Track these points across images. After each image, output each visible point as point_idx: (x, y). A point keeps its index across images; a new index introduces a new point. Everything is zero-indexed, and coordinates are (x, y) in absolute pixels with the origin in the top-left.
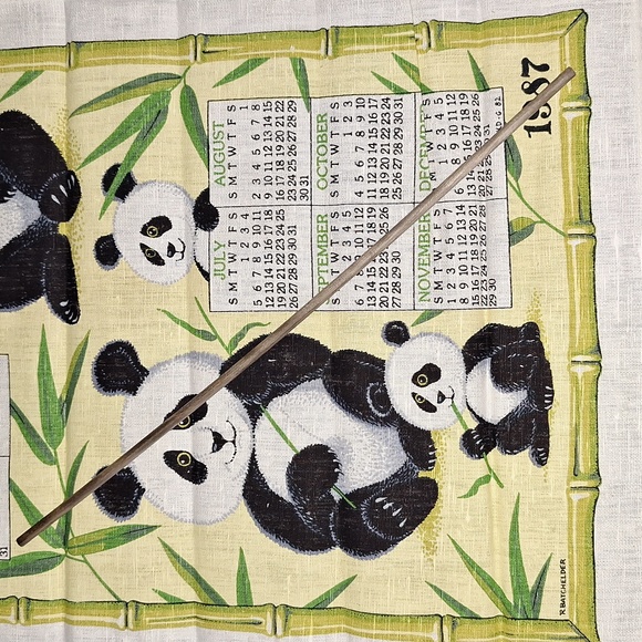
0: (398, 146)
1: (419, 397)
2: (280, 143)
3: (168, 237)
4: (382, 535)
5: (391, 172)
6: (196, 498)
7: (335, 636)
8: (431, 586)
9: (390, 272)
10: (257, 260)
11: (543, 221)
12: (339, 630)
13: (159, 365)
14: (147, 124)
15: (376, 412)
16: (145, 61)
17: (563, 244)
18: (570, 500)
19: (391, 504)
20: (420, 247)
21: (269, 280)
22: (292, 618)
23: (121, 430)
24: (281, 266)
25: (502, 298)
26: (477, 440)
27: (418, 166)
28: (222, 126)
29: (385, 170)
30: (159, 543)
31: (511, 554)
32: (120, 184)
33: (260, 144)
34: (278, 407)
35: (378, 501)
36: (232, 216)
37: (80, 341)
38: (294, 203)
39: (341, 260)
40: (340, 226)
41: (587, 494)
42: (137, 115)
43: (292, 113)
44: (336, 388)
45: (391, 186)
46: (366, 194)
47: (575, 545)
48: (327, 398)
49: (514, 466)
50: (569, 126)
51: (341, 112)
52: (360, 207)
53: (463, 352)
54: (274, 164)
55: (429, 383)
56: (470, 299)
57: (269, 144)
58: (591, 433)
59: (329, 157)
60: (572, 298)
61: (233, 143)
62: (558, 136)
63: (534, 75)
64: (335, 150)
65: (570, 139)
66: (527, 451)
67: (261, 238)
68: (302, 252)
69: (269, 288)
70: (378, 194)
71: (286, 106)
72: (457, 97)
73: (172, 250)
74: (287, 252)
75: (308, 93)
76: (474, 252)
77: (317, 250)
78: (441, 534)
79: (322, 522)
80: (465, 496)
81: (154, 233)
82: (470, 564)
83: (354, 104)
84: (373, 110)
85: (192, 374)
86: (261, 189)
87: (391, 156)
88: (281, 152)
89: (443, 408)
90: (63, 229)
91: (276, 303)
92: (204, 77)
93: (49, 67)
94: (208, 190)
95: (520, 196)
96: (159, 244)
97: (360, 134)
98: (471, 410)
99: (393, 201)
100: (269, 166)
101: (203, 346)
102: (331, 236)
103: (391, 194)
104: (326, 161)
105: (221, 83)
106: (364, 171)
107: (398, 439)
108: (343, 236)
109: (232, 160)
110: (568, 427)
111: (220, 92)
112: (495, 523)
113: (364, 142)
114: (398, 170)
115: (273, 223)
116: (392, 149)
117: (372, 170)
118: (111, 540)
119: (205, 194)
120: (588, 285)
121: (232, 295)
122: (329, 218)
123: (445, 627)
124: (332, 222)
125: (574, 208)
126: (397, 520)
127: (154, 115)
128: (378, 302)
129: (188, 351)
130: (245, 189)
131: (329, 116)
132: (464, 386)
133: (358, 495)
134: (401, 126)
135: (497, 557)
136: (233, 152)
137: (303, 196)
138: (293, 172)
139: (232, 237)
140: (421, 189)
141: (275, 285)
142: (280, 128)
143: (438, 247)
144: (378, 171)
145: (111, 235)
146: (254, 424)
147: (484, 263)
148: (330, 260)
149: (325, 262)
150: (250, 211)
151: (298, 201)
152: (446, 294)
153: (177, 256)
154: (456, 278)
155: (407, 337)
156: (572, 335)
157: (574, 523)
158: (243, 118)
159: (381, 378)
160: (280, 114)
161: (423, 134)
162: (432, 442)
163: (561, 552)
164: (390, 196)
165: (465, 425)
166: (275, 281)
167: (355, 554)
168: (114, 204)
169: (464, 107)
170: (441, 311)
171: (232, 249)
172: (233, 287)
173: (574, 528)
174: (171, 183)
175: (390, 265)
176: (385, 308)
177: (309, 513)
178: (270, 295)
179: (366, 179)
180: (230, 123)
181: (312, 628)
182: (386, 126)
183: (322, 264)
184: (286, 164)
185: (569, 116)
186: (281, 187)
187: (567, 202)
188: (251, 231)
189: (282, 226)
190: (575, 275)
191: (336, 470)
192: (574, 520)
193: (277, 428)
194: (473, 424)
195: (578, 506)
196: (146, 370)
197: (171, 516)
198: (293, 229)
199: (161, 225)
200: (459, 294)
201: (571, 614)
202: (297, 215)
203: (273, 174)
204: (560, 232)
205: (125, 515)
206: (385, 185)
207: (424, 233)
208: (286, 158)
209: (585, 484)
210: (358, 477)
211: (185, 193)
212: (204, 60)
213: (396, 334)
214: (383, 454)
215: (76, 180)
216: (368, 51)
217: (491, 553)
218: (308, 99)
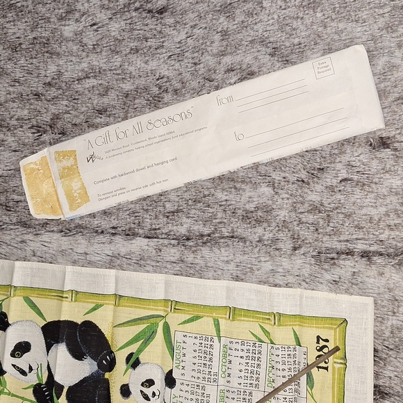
0: (258, 365)
2: (206, 355)
3: (153, 388)
14: (147, 337)
16: (149, 309)
27: (267, 376)
28: (181, 343)
29: (252, 375)
33: (196, 354)
38: (210, 384)
40: (230, 397)
42: (143, 332)
43: (212, 343)
45: (254, 382)
46: (243, 384)
50: (336, 370)
51: (234, 346)
52: (240, 390)
54: (202, 364)
57: (200, 355)
61: (184, 351)
62: (331, 374)
63: (322, 343)
64: (230, 362)
65: (336, 376)
67: (194, 397)
70: (248, 385)
71: (209, 339)
72: (286, 348)
73: (154, 394)
75: (219, 334)
81: (147, 386)
83: (240, 344)
84: (248, 347)
86: (196, 375)
87: (255, 369)
88: (206, 359)
90: (107, 375)
92: (174, 320)
93: (107, 304)
94: (172, 370)
95: (313, 397)
96: (148, 391)
97: (242, 357)
99: (255, 389)
100: (200, 365)
102: (226, 400)
103: (254, 386)
104: (226, 366)
105: (181, 324)
106: (242, 374)
108: (231, 401)
109: (184, 359)
111: (181, 328)
113: (243, 361)
114: (258, 376)
115: (200, 391)
116: (256, 366)
117: (246, 374)
119: (171, 372)
122: (225, 392)
124: (227, 394)
127: (151, 333)
130: (188, 373)
131: (229, 346)
134: (261, 356)
136: (184, 355)
137: (214, 381)
138: (210, 370)
139: (182, 394)
140: (268, 387)
142: (206, 349)
144: (249, 375)
145: (128, 384)
150: (190, 383)
151: (212, 383)
153: (156, 397)
158: (190, 341)
160: (207, 343)
168: (130, 370)
169: (289, 353)
171: (181, 399)
174: (156, 364)
179: (243, 378)
180: (184, 342)
182: (254, 355)
184: (208, 365)
185: (336, 365)
186: (204, 375)
188: (190, 393)
189: (204, 393)
198: (208, 396)
199: (150, 383)
202: (211, 389)
203: (202, 369)
206: (252, 382)
208: (208, 363)
211: (162, 369)
212: (174, 312)
216: (248, 321)
218: (219, 337)
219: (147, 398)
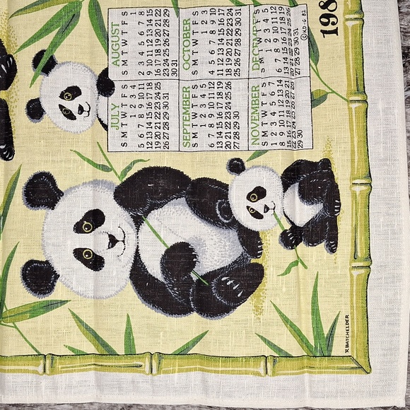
0: (237, 40)
1: (252, 209)
2: (158, 37)
3: (78, 101)
4: (226, 303)
5: (233, 58)
6: (96, 281)
7: (192, 373)
8: (259, 336)
9: (232, 125)
10: (141, 116)
11: (333, 92)
12: (195, 369)
13: (71, 188)
14: (67, 22)
15: (222, 219)
17: (346, 107)
18: (351, 275)
19: (232, 282)
20: (253, 108)
21: (150, 130)
22: (164, 362)
23: (43, 234)
24: (158, 121)
25: (306, 142)
26: (290, 236)
27: (251, 53)
28: (118, 25)
29: (229, 57)
30: (70, 313)
31: (313, 314)
32: (45, 64)
33: (144, 38)
34: (154, 217)
35: (223, 279)
36: (124, 87)
37: (14, 172)
38: (168, 78)
39: (199, 117)
40: (198, 94)
41: (363, 271)
42: (58, 17)
43: (166, 18)
44: (195, 204)
45: (233, 67)
46: (216, 73)
47: (355, 305)
48: (188, 211)
49: (314, 254)
50: (350, 31)
51: (199, 18)
52: (212, 81)
53: (281, 178)
54: (154, 51)
55: (258, 199)
56: (286, 143)
57: (150, 38)
58: (365, 231)
59: (191, 48)
60: (352, 142)
61: (125, 37)
62: (342, 37)
64: (196, 43)
65: (350, 39)
66: (323, 243)
67: (144, 102)
68: (173, 111)
69: (149, 136)
70: (225, 73)
71: (162, 13)
72: (277, 9)
73: (81, 109)
74: (162, 111)
75: (177, 5)
76: (288, 112)
77: (182, 111)
78: (266, 300)
79: (184, 295)
80: (282, 275)
81: (69, 97)
82: (286, 320)
83: (209, 12)
84: (221, 16)
85: (94, 196)
86: (145, 69)
87: (233, 47)
88: (159, 43)
89: (268, 216)
90: (3, 94)
91: (154, 146)
94: (107, 68)
95: (318, 75)
96: (72, 105)
97: (212, 32)
98: (287, 217)
99: (235, 77)
100: (151, 53)
101: (102, 175)
102: (192, 101)
103: (233, 73)
104: (189, 51)
106: (215, 57)
107: (237, 238)
108: (200, 101)
109: (125, 49)
110: (350, 227)
111: (117, 3)
112: (301, 293)
113: (215, 37)
114: (238, 57)
115: (153, 92)
116: (234, 42)
117: (220, 56)
118: (34, 311)
119: (106, 72)
120: (362, 133)
121: (124, 140)
122: (191, 89)
123: (268, 364)
124: (193, 92)
125: (353, 83)
126: (236, 292)
127: (71, 17)
128: (224, 145)
129: (91, 180)
130: (133, 69)
131: (192, 20)
132: (282, 201)
133: (210, 276)
134: (240, 27)
135: (303, 316)
136: (125, 43)
137: (174, 73)
138: (166, 57)
139: (124, 101)
140: (253, 69)
141: (154, 134)
142: (159, 27)
143: (265, 108)
144: (225, 57)
145: (38, 99)
146: (138, 230)
147: (294, 120)
148: (191, 117)
149: (188, 119)
150: (136, 83)
151: (170, 77)
152: (270, 139)
153: (85, 114)
154: (276, 129)
155: (243, 169)
156: (353, 167)
157: (354, 290)
158: (132, 20)
159: (226, 196)
160: (158, 18)
161: (255, 32)
162: (259, 239)
163: (346, 310)
164: (233, 74)
165: (282, 227)
166: (154, 131)
167: (207, 316)
168: (41, 77)
169: (282, 15)
170: (266, 151)
171: (124, 109)
172: (124, 134)
173: (354, 294)
174: (81, 64)
175: (232, 121)
176: (228, 149)
177: (176, 289)
178: (150, 140)
179: (217, 62)
180: (124, 23)
181: (177, 368)
182: (230, 27)
183: (186, 120)
184: (162, 51)
185: (350, 24)
186: (158, 67)
187: (349, 80)
188: (138, 97)
189: (159, 93)
190: (355, 127)
191: (194, 260)
192: (355, 288)
193: (154, 232)
194: (288, 226)
195: (357, 279)
196: (61, 192)
197: (78, 293)
198: (166, 96)
199: (74, 92)
200: (278, 139)
201: (352, 351)
202: (169, 86)
203: (153, 58)
204: (345, 99)
205: (45, 294)
206: (229, 67)
207: (255, 99)
208: (162, 48)
209: (361, 264)
210: (210, 264)
211: (91, 71)
213: (236, 167)
214: (227, 248)
215: (14, 61)
217: (299, 313)
218: (177, 9)
219: (70, 116)
